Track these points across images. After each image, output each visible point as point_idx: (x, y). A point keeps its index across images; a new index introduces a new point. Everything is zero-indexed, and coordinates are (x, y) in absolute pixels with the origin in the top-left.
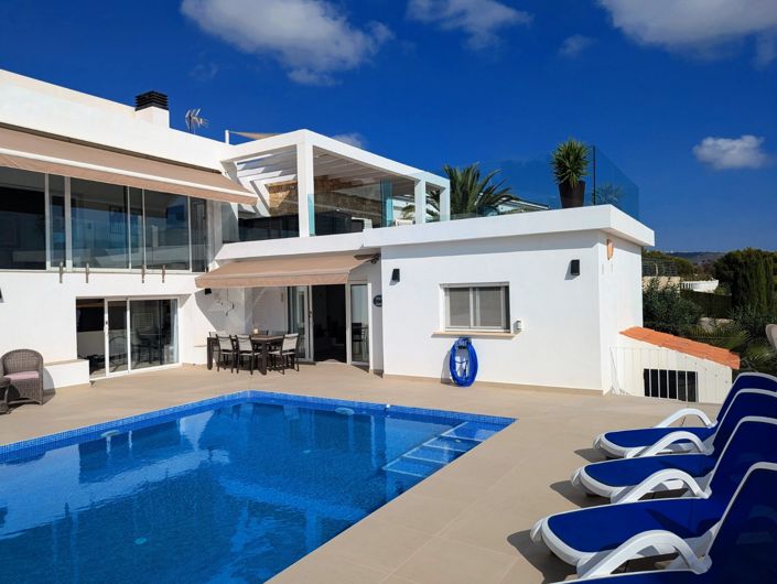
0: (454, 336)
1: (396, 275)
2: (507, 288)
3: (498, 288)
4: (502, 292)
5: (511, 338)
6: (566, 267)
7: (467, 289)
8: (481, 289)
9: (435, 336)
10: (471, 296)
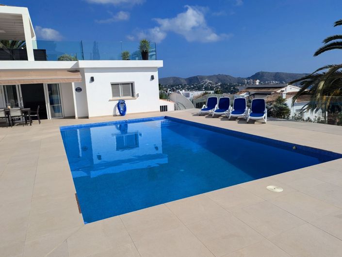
0: (117, 100)
1: (92, 79)
2: (132, 84)
3: (129, 84)
4: (130, 85)
5: (136, 99)
6: (150, 77)
7: (118, 84)
8: (123, 84)
9: (110, 100)
10: (120, 87)
